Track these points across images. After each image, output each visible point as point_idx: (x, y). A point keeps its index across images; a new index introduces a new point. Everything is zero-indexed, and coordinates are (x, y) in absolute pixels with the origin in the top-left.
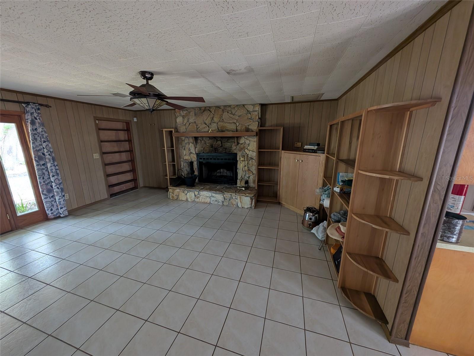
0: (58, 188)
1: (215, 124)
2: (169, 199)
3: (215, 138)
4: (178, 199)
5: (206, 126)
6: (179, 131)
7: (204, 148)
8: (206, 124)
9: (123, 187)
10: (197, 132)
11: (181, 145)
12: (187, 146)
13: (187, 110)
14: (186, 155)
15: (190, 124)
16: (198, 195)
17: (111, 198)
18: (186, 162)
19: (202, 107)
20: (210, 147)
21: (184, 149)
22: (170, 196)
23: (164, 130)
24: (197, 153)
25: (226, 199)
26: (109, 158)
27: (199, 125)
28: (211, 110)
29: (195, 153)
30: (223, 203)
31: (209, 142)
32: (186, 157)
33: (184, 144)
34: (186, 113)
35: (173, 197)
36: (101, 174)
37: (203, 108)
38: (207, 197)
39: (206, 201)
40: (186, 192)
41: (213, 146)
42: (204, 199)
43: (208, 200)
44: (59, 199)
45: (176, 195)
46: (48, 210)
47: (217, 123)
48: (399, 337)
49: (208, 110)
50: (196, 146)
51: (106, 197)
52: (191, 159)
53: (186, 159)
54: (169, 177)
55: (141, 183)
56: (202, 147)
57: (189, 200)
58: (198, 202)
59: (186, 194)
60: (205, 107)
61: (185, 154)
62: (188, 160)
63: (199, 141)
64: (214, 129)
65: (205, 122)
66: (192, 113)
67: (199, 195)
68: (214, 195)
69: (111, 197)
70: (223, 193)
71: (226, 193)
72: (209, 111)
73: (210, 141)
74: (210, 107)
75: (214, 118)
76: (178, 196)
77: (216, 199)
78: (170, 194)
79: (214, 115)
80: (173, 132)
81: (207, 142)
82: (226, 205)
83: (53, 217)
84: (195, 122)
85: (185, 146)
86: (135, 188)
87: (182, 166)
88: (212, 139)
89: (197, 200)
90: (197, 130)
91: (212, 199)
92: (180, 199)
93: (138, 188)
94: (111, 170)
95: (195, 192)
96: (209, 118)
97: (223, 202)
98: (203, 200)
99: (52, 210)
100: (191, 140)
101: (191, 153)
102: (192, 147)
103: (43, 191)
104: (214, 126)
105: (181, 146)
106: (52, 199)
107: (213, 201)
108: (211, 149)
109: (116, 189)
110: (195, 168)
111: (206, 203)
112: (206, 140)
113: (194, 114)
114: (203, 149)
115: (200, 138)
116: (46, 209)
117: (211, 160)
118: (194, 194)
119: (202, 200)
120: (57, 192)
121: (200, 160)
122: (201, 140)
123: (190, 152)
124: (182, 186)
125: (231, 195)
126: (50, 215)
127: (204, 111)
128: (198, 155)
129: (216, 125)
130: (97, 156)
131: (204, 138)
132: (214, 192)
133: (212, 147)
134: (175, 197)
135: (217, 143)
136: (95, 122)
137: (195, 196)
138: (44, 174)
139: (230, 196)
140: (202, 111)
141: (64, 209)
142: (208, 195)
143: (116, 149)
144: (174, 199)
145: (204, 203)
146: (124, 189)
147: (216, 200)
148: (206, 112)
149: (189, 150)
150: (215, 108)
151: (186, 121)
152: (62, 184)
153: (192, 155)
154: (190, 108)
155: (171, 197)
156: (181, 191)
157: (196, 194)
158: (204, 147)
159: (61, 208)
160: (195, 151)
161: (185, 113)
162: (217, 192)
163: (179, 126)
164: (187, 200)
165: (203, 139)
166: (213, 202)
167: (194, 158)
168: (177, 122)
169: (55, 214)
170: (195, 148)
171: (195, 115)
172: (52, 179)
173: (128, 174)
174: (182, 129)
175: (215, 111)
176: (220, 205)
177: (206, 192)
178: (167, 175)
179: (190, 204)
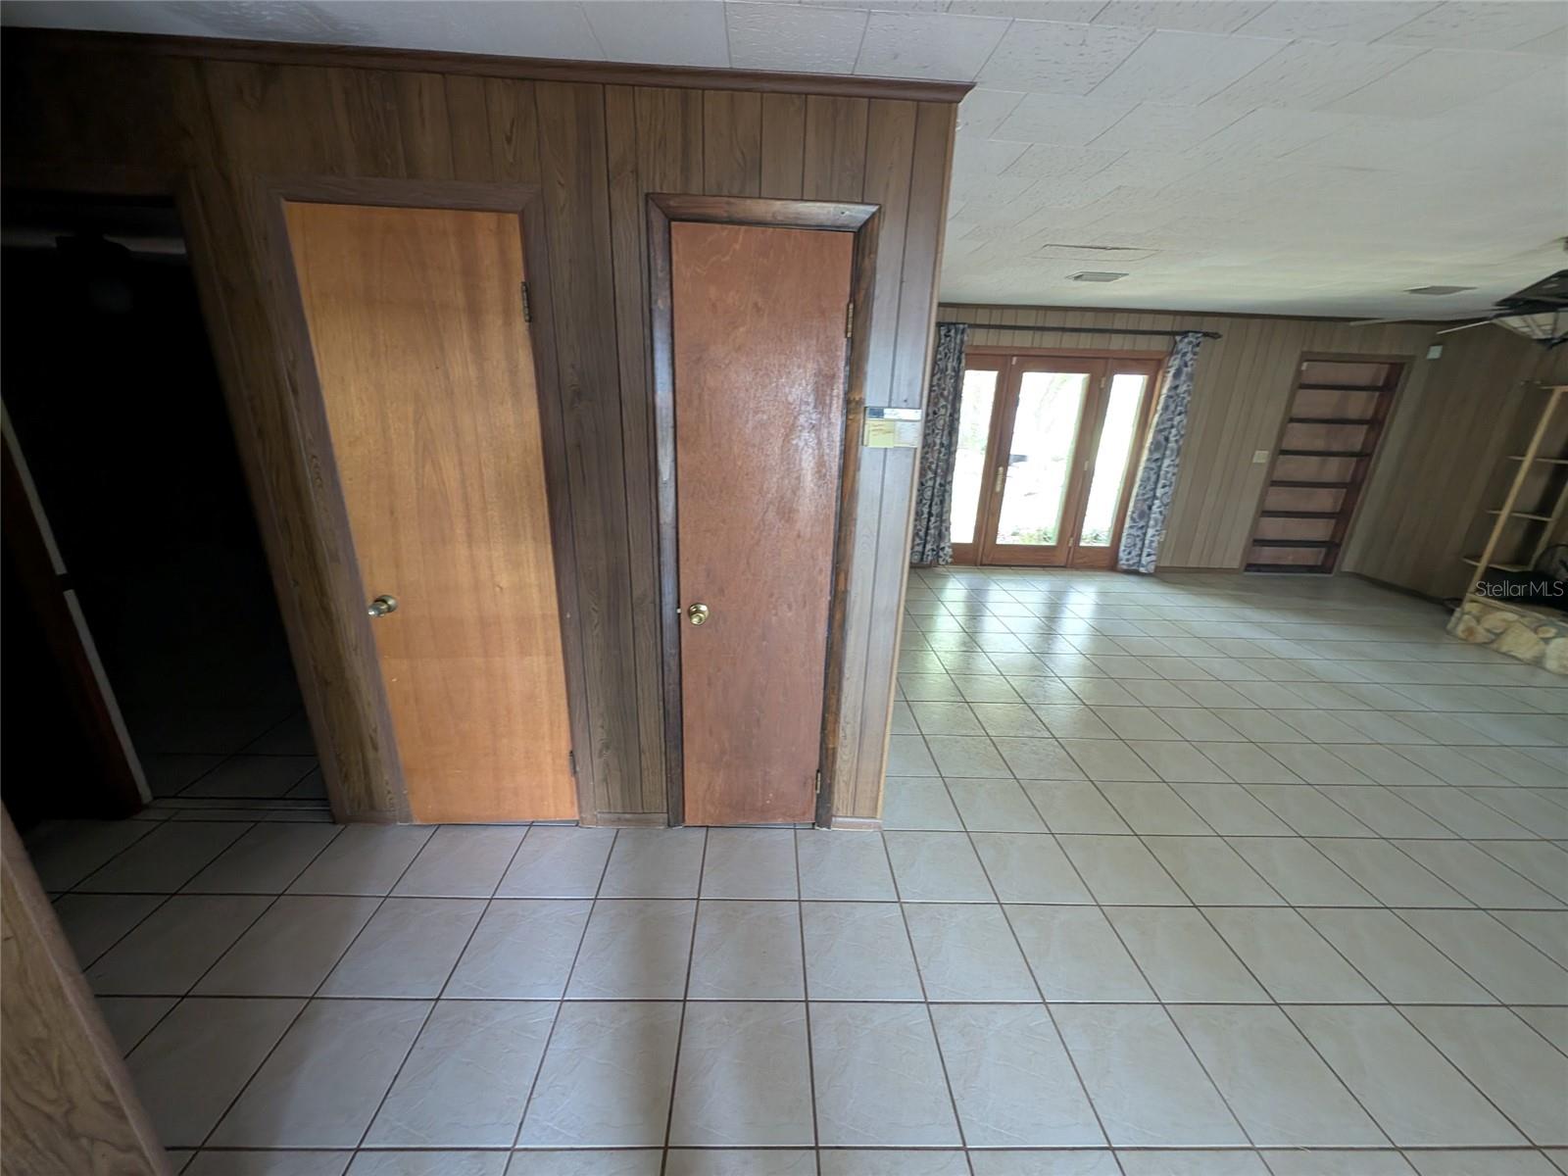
0: (1161, 512)
2: (1450, 633)
4: (1494, 646)
9: (1289, 556)
17: (1246, 573)
22: (1456, 625)
23: (1560, 390)
26: (1288, 467)
35: (1470, 631)
36: (1249, 506)
40: (1552, 630)
44: (1153, 536)
45: (1488, 630)
46: (1124, 551)
51: (1235, 565)
54: (1489, 562)
55: (1349, 560)
57: (1551, 662)
59: (1547, 641)
69: (1246, 570)
76: (1498, 635)
78: (1459, 619)
83: (1125, 567)
86: (1324, 568)
92: (1505, 650)
93: (1330, 572)
94: (1280, 499)
99: (1129, 553)
103: (1133, 512)
106: (1139, 533)
116: (1122, 548)
120: (1156, 520)
124: (1542, 609)
126: (1123, 562)
130: (1262, 457)
134: (1481, 635)
136: (1300, 364)
138: (1149, 479)
141: (1153, 558)
143: (1319, 445)
144: (1470, 638)
146: (1289, 561)
152: (1171, 507)
155: (1461, 627)
156: (1526, 621)
159: (1149, 555)
164: (1538, 663)
169: (1131, 562)
172: (1159, 492)
173: (1321, 523)
178: (1478, 557)
179: (1542, 679)
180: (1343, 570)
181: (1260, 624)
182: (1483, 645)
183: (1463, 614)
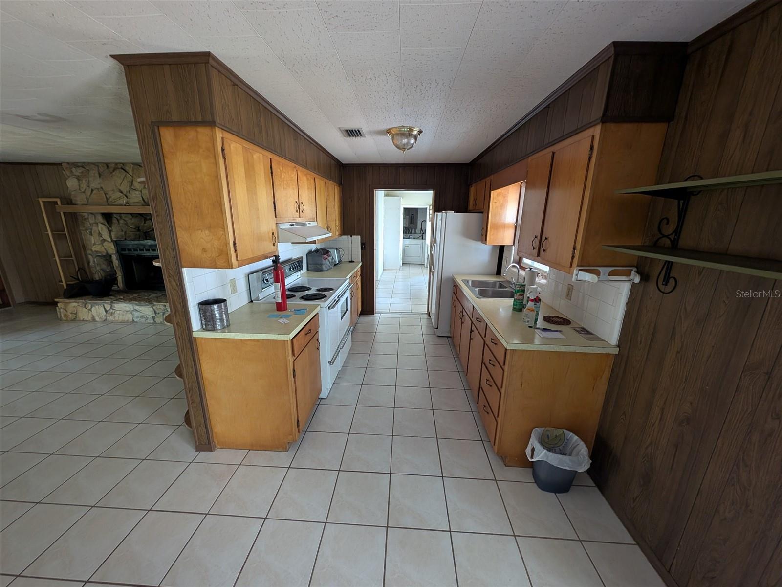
1: (137, 193)
2: (60, 319)
3: (143, 216)
4: (77, 319)
5: (122, 194)
6: (74, 202)
7: (125, 233)
8: (122, 192)
10: (108, 205)
11: (84, 227)
12: (94, 228)
13: (84, 168)
14: (95, 244)
15: (92, 190)
16: (111, 310)
18: (99, 256)
19: (109, 163)
20: (135, 230)
21: (91, 234)
22: (60, 314)
23: (41, 200)
24: (116, 241)
25: (159, 313)
27: (110, 193)
28: (127, 168)
29: (110, 241)
30: (154, 320)
31: (132, 222)
32: (97, 248)
33: (87, 224)
34: (82, 172)
35: (66, 316)
37: (113, 165)
38: (127, 311)
39: (126, 319)
40: (90, 305)
41: (140, 228)
42: (123, 315)
43: (129, 317)
45: (72, 313)
47: (141, 191)
48: (202, 443)
49: (122, 168)
50: (110, 228)
52: (105, 251)
53: (96, 252)
54: (66, 282)
56: (122, 231)
57: (97, 319)
58: (112, 322)
59: (90, 310)
60: (116, 164)
61: (93, 242)
62: (100, 252)
63: (115, 221)
64: (136, 200)
65: (120, 188)
66: (94, 172)
67: (113, 309)
68: (137, 307)
70: (152, 303)
71: (155, 303)
72: (122, 170)
73: (134, 220)
74: (123, 164)
75: (134, 182)
76: (76, 314)
77: (142, 314)
78: (60, 312)
79: (132, 177)
80: (59, 203)
81: (129, 221)
82: (159, 322)
84: (102, 188)
85: (91, 229)
87: (91, 263)
88: (136, 217)
89: (110, 318)
90: (107, 201)
91: (136, 314)
92: (82, 319)
93: (10, 306)
95: (105, 305)
96: (125, 182)
97: (154, 318)
98: (121, 318)
100: (100, 218)
101: (104, 240)
102: (103, 229)
104: (135, 197)
105: (83, 229)
107: (137, 317)
108: (138, 233)
110: (116, 266)
111: (127, 322)
112: (126, 219)
113: (97, 175)
114: (123, 233)
115: (115, 216)
117: (142, 252)
118: (103, 309)
119: (119, 317)
121: (123, 252)
122: (119, 218)
123: (101, 239)
124: (84, 298)
125: (165, 306)
127: (115, 169)
128: (116, 243)
129: (139, 194)
131: (122, 215)
132: (137, 302)
133: (139, 230)
134: (71, 317)
135: (146, 224)
137: (106, 311)
139: (162, 307)
140: (112, 169)
142: (127, 309)
144: (68, 319)
145: (122, 322)
147: (142, 316)
148: (117, 172)
149: (100, 235)
150: (132, 166)
151: (84, 185)
153: (105, 244)
154: (89, 163)
155: (63, 316)
156: (80, 304)
157: (107, 309)
158: (124, 230)
160: (111, 237)
161: (80, 171)
162: (142, 303)
163: (73, 193)
164: (94, 320)
165: (121, 218)
166: (139, 319)
167: (112, 248)
168: (69, 186)
170: (110, 232)
171: (100, 177)
174: (80, 199)
175: (133, 170)
176: (150, 323)
177: (125, 305)
178: (61, 281)
179: (99, 325)
180: (17, 302)
182: (74, 320)
183: (60, 309)
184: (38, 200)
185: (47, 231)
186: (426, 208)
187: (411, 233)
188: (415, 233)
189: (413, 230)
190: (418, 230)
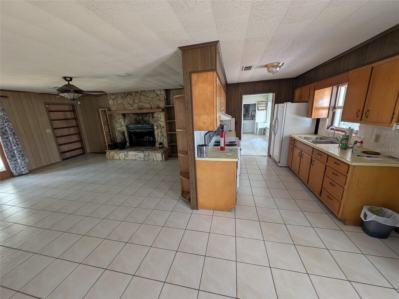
0: (19, 154)
1: (136, 104)
2: (107, 159)
3: (138, 114)
4: (114, 159)
5: (130, 105)
6: (111, 110)
7: (131, 122)
8: (130, 104)
9: (74, 153)
10: (125, 110)
11: (114, 120)
12: (118, 120)
13: (115, 95)
14: (118, 127)
15: (118, 104)
16: (127, 155)
17: (64, 161)
18: (119, 132)
19: (125, 92)
20: (134, 121)
21: (117, 123)
22: (107, 157)
23: (100, 110)
24: (126, 126)
25: (146, 156)
26: (60, 132)
27: (125, 105)
28: (132, 94)
29: (124, 125)
30: (144, 159)
31: (133, 117)
32: (119, 129)
33: (116, 119)
34: (115, 97)
35: (109, 157)
36: (53, 144)
37: (127, 93)
38: (133, 155)
39: (133, 159)
40: (119, 153)
41: (137, 120)
42: (131, 157)
43: (134, 158)
44: (21, 162)
45: (112, 156)
46: (13, 170)
47: (138, 104)
49: (130, 94)
50: (125, 120)
51: (59, 160)
52: (122, 130)
53: (119, 130)
54: (108, 143)
55: (88, 150)
56: (129, 121)
57: (121, 159)
58: (127, 160)
59: (119, 155)
60: (128, 92)
61: (118, 126)
62: (120, 131)
63: (127, 117)
64: (136, 108)
65: (129, 103)
66: (119, 97)
67: (128, 154)
68: (137, 153)
69: (63, 161)
70: (143, 152)
71: (145, 152)
72: (131, 95)
73: (134, 116)
74: (131, 92)
75: (135, 100)
76: (113, 156)
77: (139, 156)
78: (107, 156)
79: (134, 97)
80: (107, 110)
81: (132, 117)
82: (146, 160)
83: (17, 174)
84: (122, 103)
85: (117, 121)
86: (84, 153)
87: (117, 135)
88: (135, 115)
89: (126, 158)
90: (124, 109)
91: (137, 156)
92: (115, 159)
93: (86, 154)
94: (61, 141)
95: (125, 153)
96: (131, 100)
97: (144, 158)
98: (131, 158)
99: (16, 170)
100: (121, 116)
101: (122, 125)
102: (122, 121)
103: (8, 157)
104: (135, 106)
105: (114, 121)
106: (15, 162)
107: (138, 158)
108: (136, 122)
109: (68, 155)
110: (126, 136)
111: (133, 160)
112: (131, 116)
113: (121, 98)
114: (130, 122)
115: (127, 115)
116: (11, 169)
117: (137, 130)
118: (124, 154)
119: (130, 158)
120: (18, 157)
121: (129, 130)
122: (128, 116)
123: (121, 125)
124: (116, 149)
125: (149, 153)
126: (15, 173)
127: (127, 95)
128: (127, 127)
129: (137, 105)
130: (49, 131)
131: (130, 114)
132: (138, 151)
133: (136, 120)
134: (111, 158)
135: (139, 118)
136: (46, 106)
137: (125, 155)
138: (7, 144)
139: (148, 153)
140: (126, 95)
141: (25, 168)
142: (134, 154)
143: (65, 125)
144: (110, 159)
145: (131, 160)
146: (75, 154)
147: (139, 157)
148: (128, 96)
149: (120, 123)
150: (135, 93)
151: (115, 103)
152: (22, 152)
153: (122, 127)
154: (117, 93)
155: (108, 157)
156: (115, 152)
157: (126, 154)
158: (130, 121)
159: (23, 168)
160: (125, 124)
162: (140, 151)
163: (111, 106)
164: (120, 159)
165: (129, 115)
166: (138, 159)
167: (125, 129)
168: (110, 103)
169: (18, 172)
170: (125, 121)
171: (122, 98)
172: (14, 148)
173: (77, 143)
174: (113, 108)
175: (135, 95)
176: (143, 160)
177: (132, 152)
178: (106, 143)
179: (122, 161)
180: (88, 152)
181: (65, 175)
182: (112, 159)
183: (107, 155)
184: (99, 110)
185: (102, 122)
186: (256, 104)
187: (246, 117)
188: (248, 117)
189: (247, 116)
190: (250, 116)
